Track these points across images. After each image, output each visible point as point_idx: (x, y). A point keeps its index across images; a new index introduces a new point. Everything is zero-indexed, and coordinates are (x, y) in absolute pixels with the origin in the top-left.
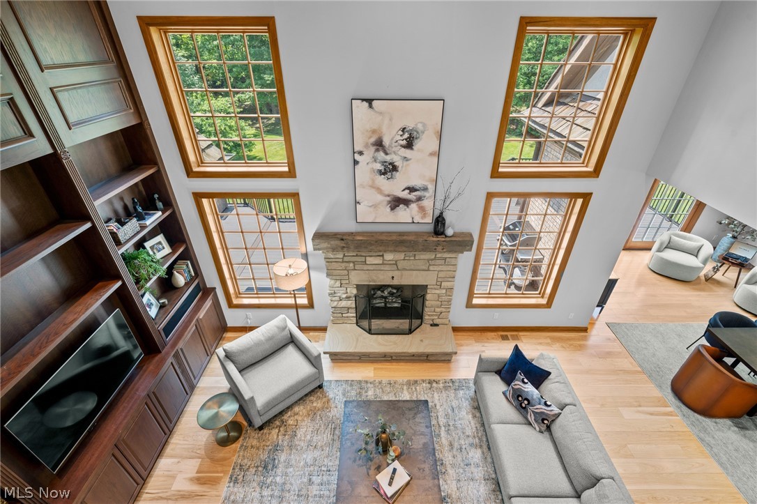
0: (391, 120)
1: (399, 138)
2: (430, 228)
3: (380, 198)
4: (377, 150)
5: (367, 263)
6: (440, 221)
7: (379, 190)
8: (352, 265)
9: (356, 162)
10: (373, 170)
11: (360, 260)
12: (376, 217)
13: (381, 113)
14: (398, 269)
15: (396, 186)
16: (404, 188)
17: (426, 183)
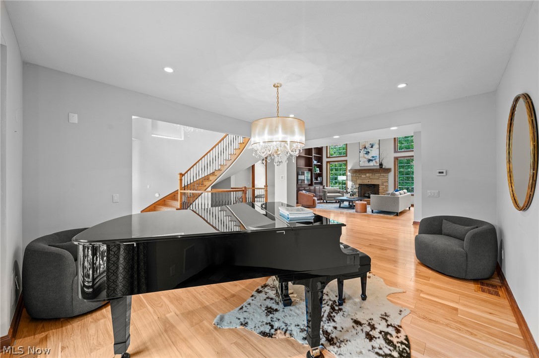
0: (368, 142)
1: (369, 146)
2: (379, 167)
3: (365, 160)
4: (365, 149)
6: (381, 165)
7: (365, 158)
8: (358, 178)
9: (360, 152)
10: (364, 153)
11: (360, 176)
12: (364, 165)
14: (370, 179)
15: (369, 157)
16: (371, 157)
17: (377, 155)
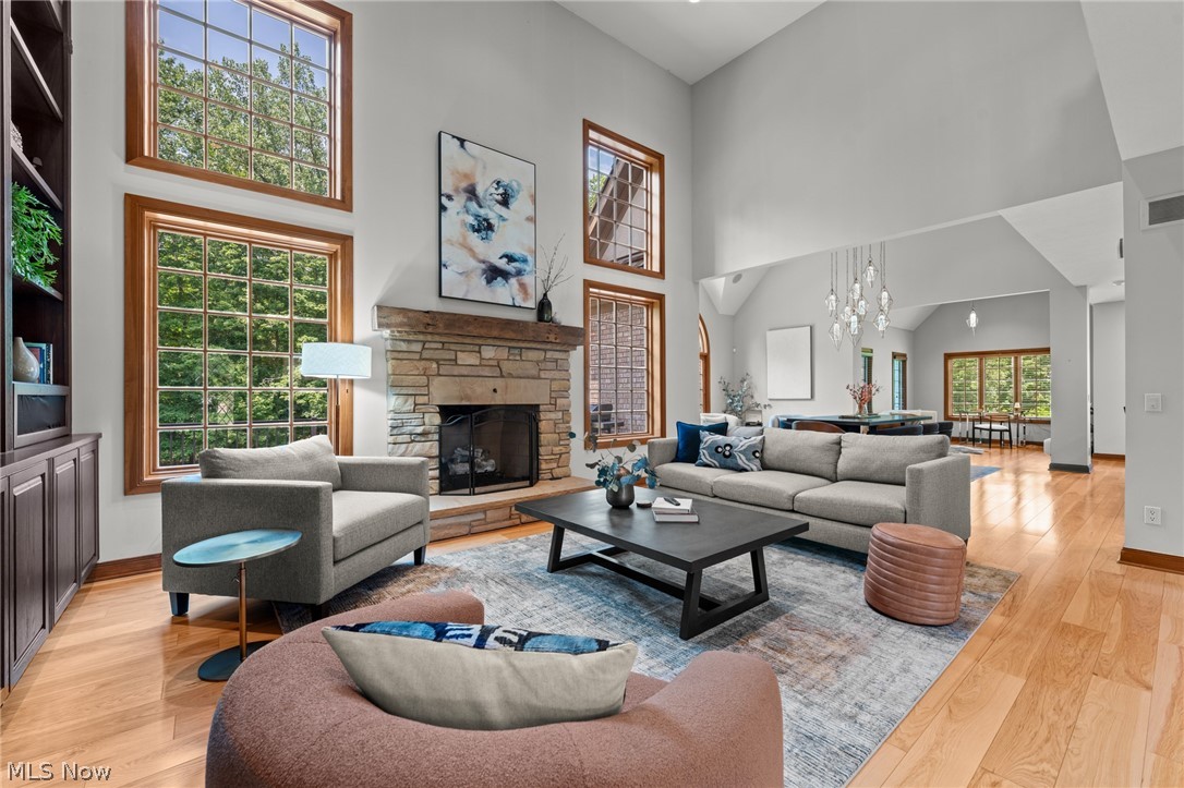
0: (485, 168)
1: (493, 191)
2: (531, 317)
3: (473, 263)
4: (470, 199)
5: (459, 362)
7: (471, 251)
8: (434, 365)
9: (442, 208)
10: (464, 223)
11: (447, 357)
12: (468, 291)
13: (473, 157)
14: (502, 376)
15: (493, 251)
16: (501, 255)
17: (525, 254)
